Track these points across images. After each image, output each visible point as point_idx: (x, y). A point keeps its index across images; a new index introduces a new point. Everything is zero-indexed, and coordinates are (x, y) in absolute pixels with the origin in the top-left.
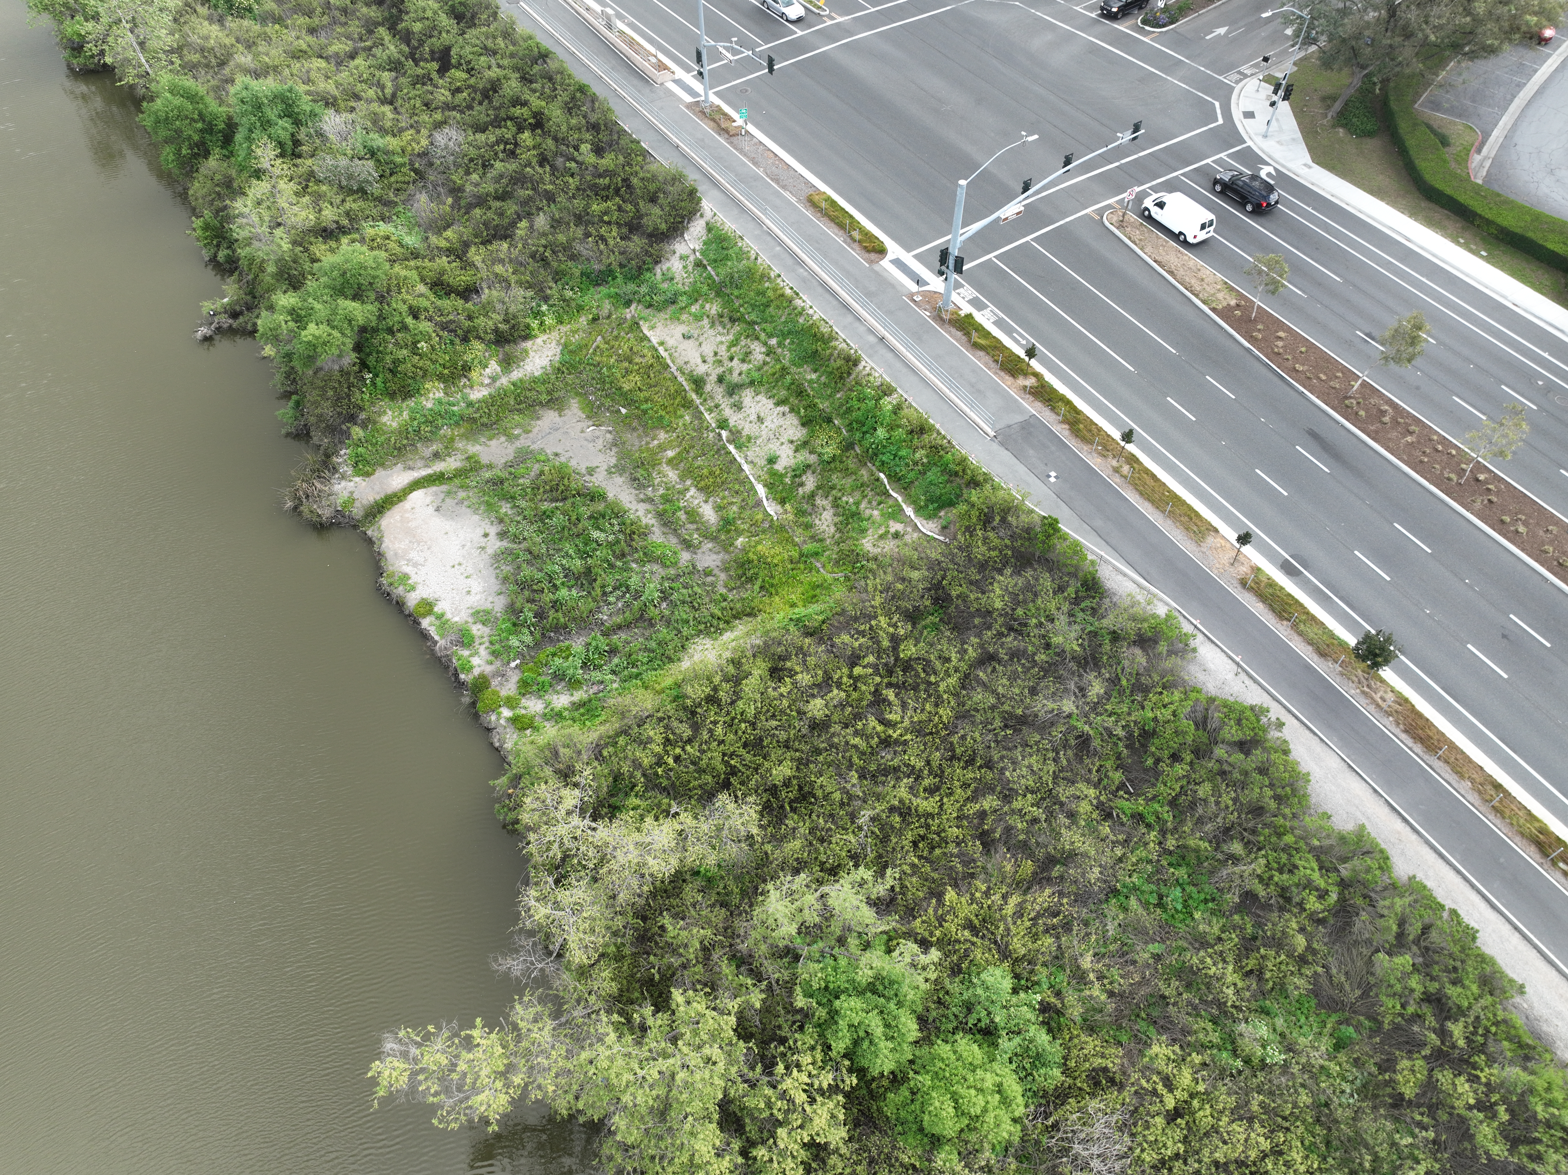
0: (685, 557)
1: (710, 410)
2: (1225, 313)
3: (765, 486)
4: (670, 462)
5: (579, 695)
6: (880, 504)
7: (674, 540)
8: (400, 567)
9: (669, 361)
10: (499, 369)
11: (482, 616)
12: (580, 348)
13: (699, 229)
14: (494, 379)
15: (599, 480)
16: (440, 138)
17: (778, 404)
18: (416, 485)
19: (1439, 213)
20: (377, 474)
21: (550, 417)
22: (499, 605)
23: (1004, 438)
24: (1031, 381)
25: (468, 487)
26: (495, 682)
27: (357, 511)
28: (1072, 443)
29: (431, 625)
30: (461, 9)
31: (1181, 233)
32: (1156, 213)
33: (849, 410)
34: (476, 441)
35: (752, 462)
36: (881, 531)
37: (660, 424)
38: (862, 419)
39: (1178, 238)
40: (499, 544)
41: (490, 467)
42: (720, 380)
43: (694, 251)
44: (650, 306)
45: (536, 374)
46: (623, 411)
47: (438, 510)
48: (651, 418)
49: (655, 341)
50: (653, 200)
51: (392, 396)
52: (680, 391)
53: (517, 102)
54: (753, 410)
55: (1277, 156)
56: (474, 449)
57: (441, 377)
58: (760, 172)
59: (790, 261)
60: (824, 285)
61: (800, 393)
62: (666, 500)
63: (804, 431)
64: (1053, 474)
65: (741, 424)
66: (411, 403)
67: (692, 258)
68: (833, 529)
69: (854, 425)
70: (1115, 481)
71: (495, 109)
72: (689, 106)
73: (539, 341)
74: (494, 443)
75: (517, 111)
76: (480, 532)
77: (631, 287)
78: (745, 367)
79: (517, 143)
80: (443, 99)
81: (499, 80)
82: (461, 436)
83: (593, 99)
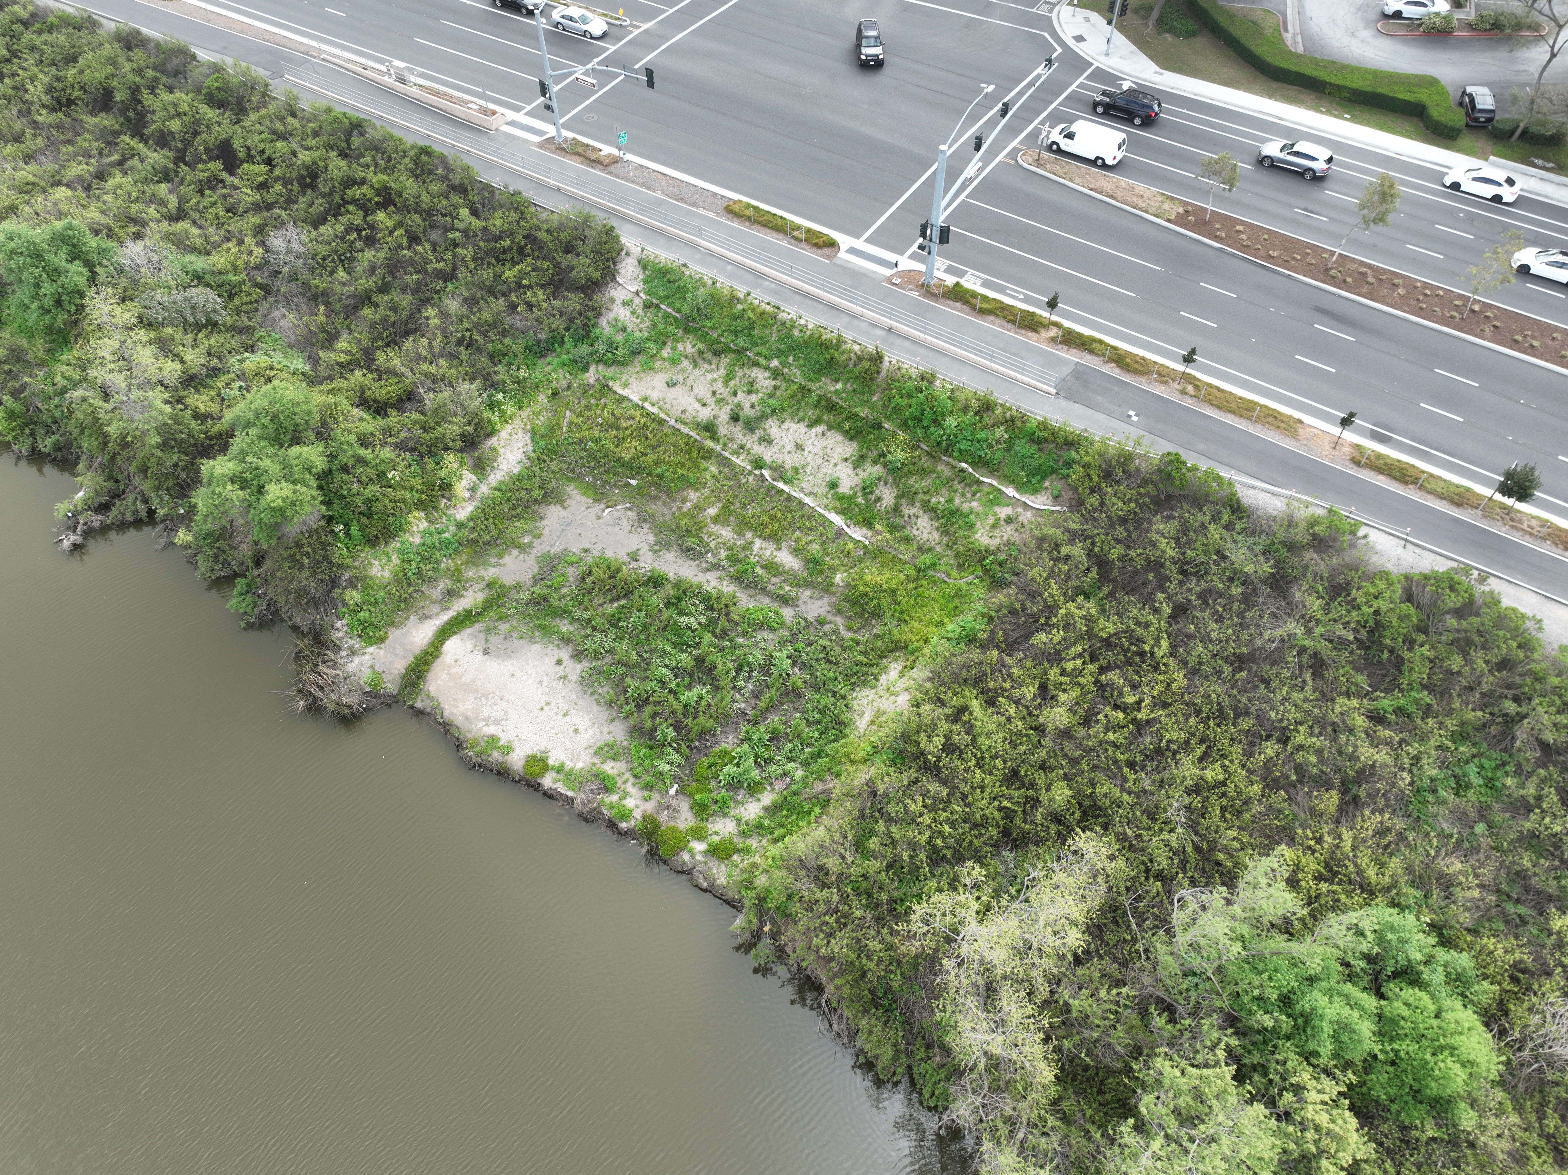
0: (787, 613)
1: (736, 453)
2: (1180, 220)
3: (837, 513)
4: (716, 520)
5: (768, 798)
6: (974, 494)
7: (767, 600)
8: (480, 730)
9: (662, 415)
10: (474, 478)
11: (608, 752)
12: (552, 429)
13: (630, 269)
14: (473, 490)
15: (647, 563)
16: (277, 241)
17: (810, 426)
18: (444, 634)
19: (1292, 90)
20: (391, 637)
21: (553, 514)
22: (619, 732)
23: (1065, 392)
24: (1053, 332)
25: (507, 616)
26: (663, 818)
27: (391, 686)
28: (1127, 378)
29: (555, 781)
30: (222, 95)
31: (1098, 158)
32: (1066, 145)
33: (897, 409)
34: (486, 564)
35: (811, 493)
36: (991, 521)
37: (686, 483)
38: (918, 414)
39: (1097, 163)
40: (579, 667)
41: (518, 587)
42: (735, 418)
43: (637, 293)
44: (615, 362)
45: (516, 471)
46: (633, 482)
47: (486, 652)
48: (671, 481)
49: (636, 399)
50: (570, 250)
51: (372, 542)
52: (691, 444)
53: (350, 182)
54: (785, 439)
55: (1127, 69)
56: (490, 573)
57: (421, 505)
58: (659, 195)
59: (750, 278)
60: (798, 292)
61: (832, 407)
62: (734, 559)
63: (855, 445)
64: (1132, 413)
65: (779, 458)
66: (396, 544)
67: (637, 301)
68: (936, 535)
69: (910, 423)
70: (1188, 403)
71: (324, 196)
72: (541, 145)
73: (504, 434)
74: (507, 559)
75: (356, 192)
76: (550, 661)
77: (584, 349)
78: (754, 398)
79: (372, 227)
80: (250, 199)
81: (315, 163)
82: (467, 563)
83: (443, 159)
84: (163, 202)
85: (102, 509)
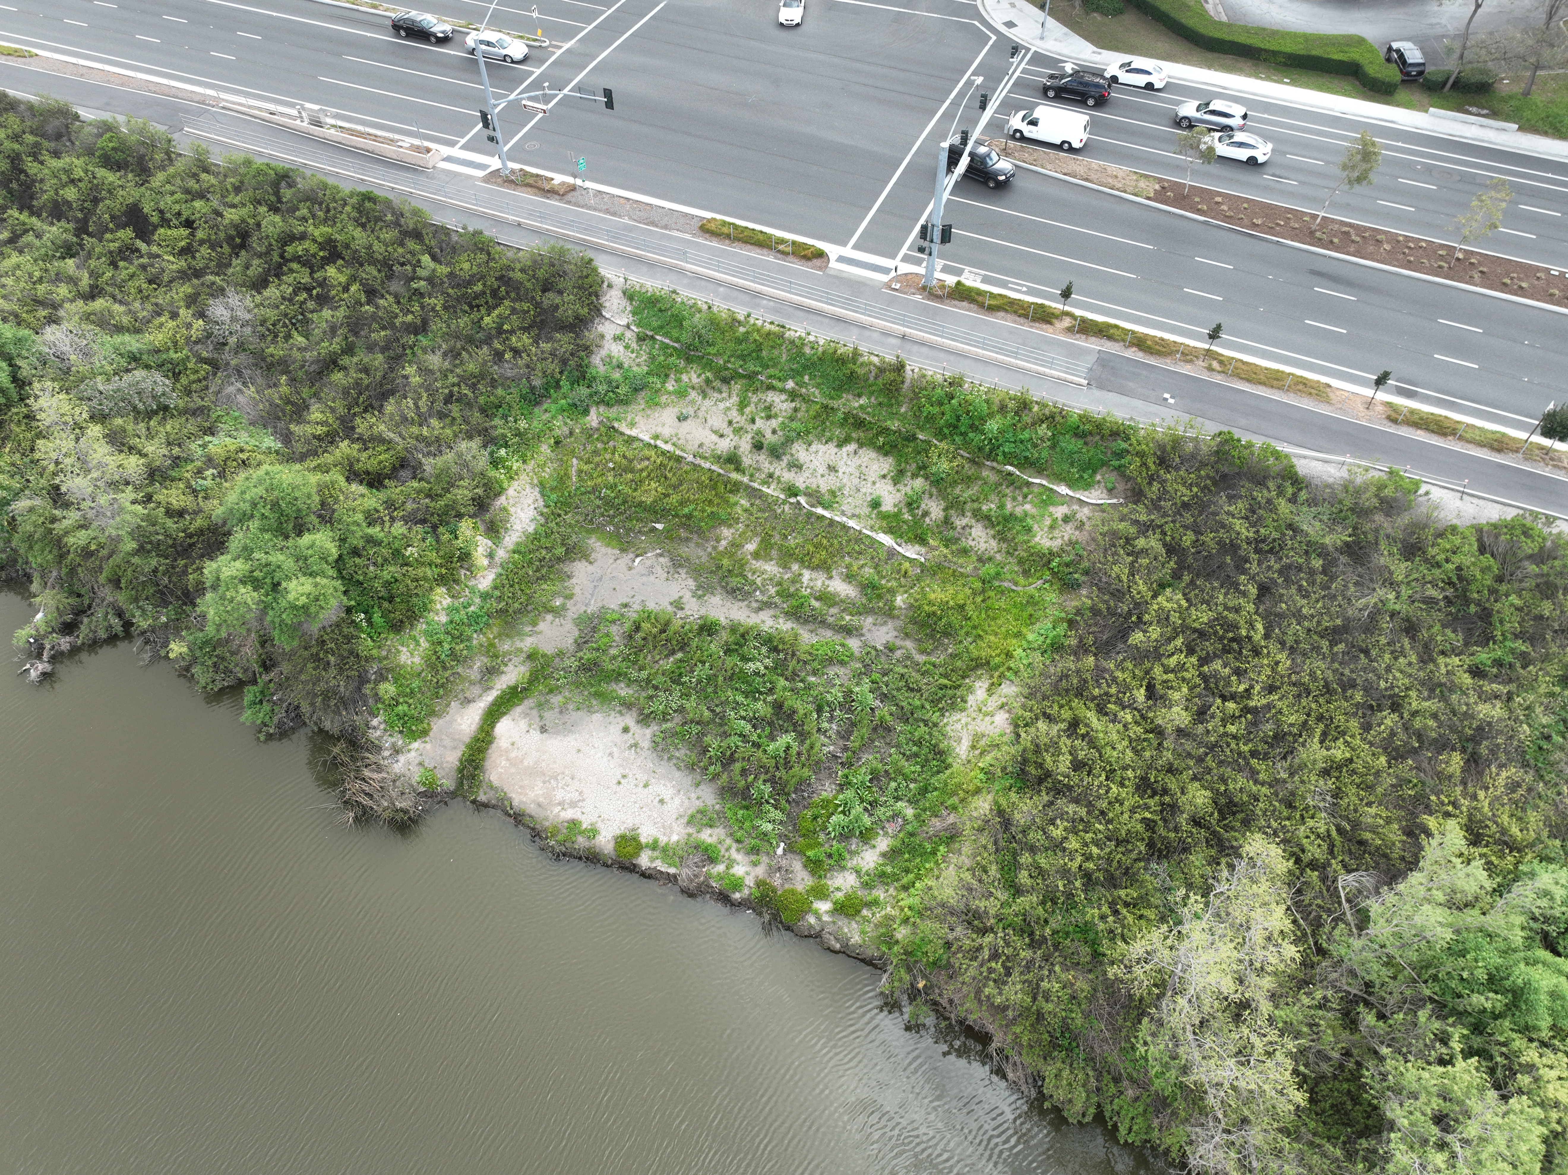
0: (854, 644)
1: (764, 483)
2: (1160, 198)
3: (885, 532)
4: (756, 555)
5: (883, 844)
6: (1025, 497)
7: (829, 633)
8: (558, 815)
9: (678, 452)
10: (490, 543)
11: (702, 819)
12: (561, 480)
13: (615, 301)
14: (491, 556)
15: (694, 611)
16: (218, 310)
17: (839, 446)
18: (493, 715)
19: (1229, 59)
20: (435, 728)
21: (580, 571)
22: (708, 796)
23: (1096, 382)
24: (1067, 322)
25: (558, 687)
26: (777, 881)
27: (447, 782)
28: (1152, 361)
29: (652, 860)
30: (119, 156)
31: (1064, 142)
32: (1029, 131)
33: (930, 418)
34: (521, 634)
35: (854, 515)
36: (1048, 522)
37: (718, 521)
38: (953, 421)
39: (1065, 147)
40: (648, 732)
41: (561, 654)
42: (758, 446)
43: (628, 327)
44: (616, 402)
45: (531, 530)
46: (659, 526)
47: (543, 730)
48: (701, 520)
49: (646, 438)
50: (550, 288)
51: (397, 627)
52: (716, 477)
53: (289, 238)
54: (816, 463)
55: (1066, 51)
56: (528, 643)
57: (441, 580)
58: (626, 220)
59: (746, 298)
60: (799, 307)
61: (860, 424)
62: (785, 594)
63: (890, 460)
64: (1167, 396)
65: (813, 483)
66: (421, 626)
67: (628, 334)
68: (993, 543)
69: (946, 431)
70: (1218, 379)
71: (260, 256)
73: (511, 492)
74: (542, 626)
75: (297, 248)
76: (615, 730)
77: (583, 391)
78: (774, 423)
79: (323, 283)
80: (174, 267)
81: (243, 221)
82: (500, 636)
83: (388, 203)
84: (72, 281)
85: (68, 628)
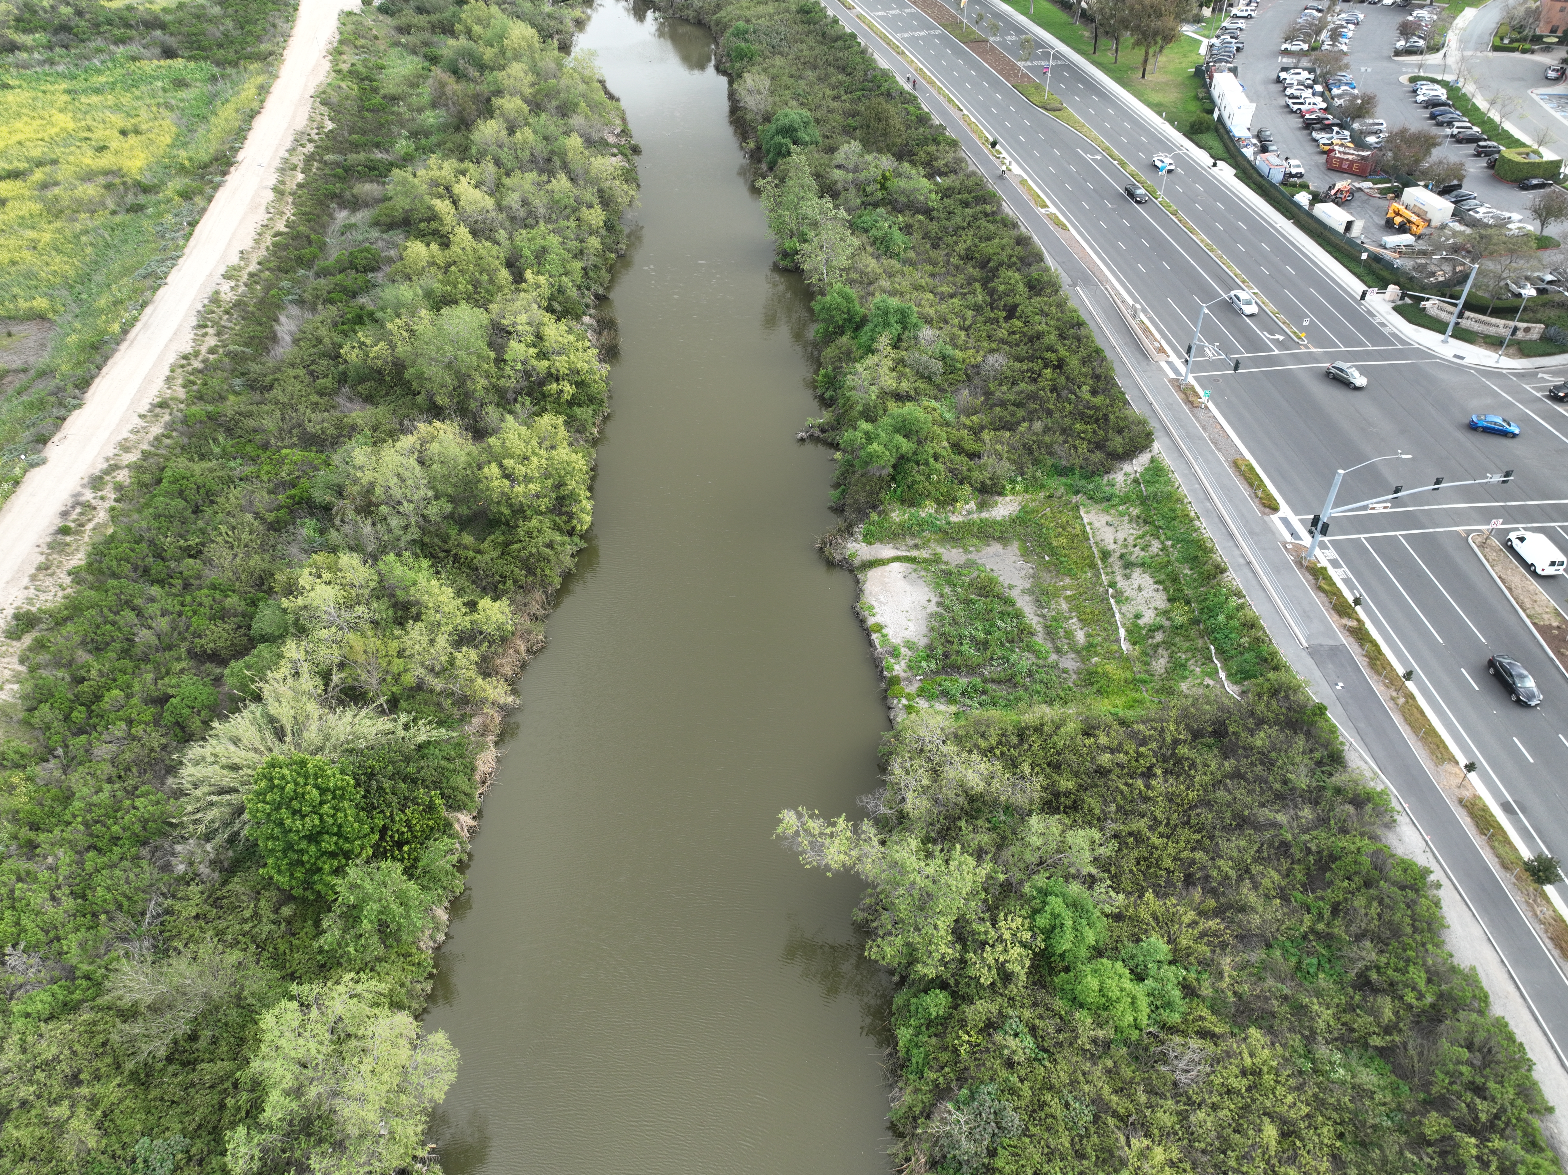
0: (1053, 657)
1: (1107, 574)
2: (1544, 629)
3: (1126, 631)
4: (1067, 598)
6: (1203, 664)
7: (1050, 645)
8: (871, 601)
9: (1091, 536)
10: (975, 508)
11: (910, 645)
12: (1033, 511)
13: (1145, 459)
14: (969, 513)
15: (1014, 594)
16: (991, 359)
17: (1156, 583)
18: (896, 559)
20: (876, 545)
21: (996, 547)
22: (923, 642)
23: (1314, 652)
24: (1353, 623)
25: (929, 570)
26: (903, 684)
27: (857, 562)
28: (1366, 672)
29: (877, 638)
30: (1035, 283)
31: (1532, 565)
32: (1517, 544)
33: (1205, 600)
34: (944, 546)
35: (1123, 614)
36: (1197, 681)
37: (1069, 573)
38: (1212, 607)
39: (1529, 567)
40: (935, 608)
41: (947, 563)
42: (1122, 557)
43: (1136, 472)
44: (1091, 498)
45: (998, 519)
46: (1047, 558)
47: (905, 577)
48: (1064, 568)
49: (1086, 521)
50: (1120, 432)
51: (903, 502)
52: (1092, 556)
53: (1050, 349)
54: (1137, 582)
56: (940, 550)
57: (936, 500)
58: (1205, 435)
59: (1202, 496)
60: (1221, 518)
61: (1175, 580)
62: (1055, 619)
63: (1168, 604)
64: (1341, 684)
65: (1125, 588)
66: (912, 510)
67: (1133, 476)
68: (1163, 670)
69: (1205, 609)
70: (1389, 705)
71: (1034, 350)
72: (1171, 381)
73: (1008, 499)
74: (954, 550)
76: (926, 597)
77: (1083, 482)
78: (1143, 554)
79: (1040, 374)
80: (1001, 336)
81: (1044, 332)
82: (935, 540)
83: (1102, 359)
84: (964, 319)
85: (823, 431)
